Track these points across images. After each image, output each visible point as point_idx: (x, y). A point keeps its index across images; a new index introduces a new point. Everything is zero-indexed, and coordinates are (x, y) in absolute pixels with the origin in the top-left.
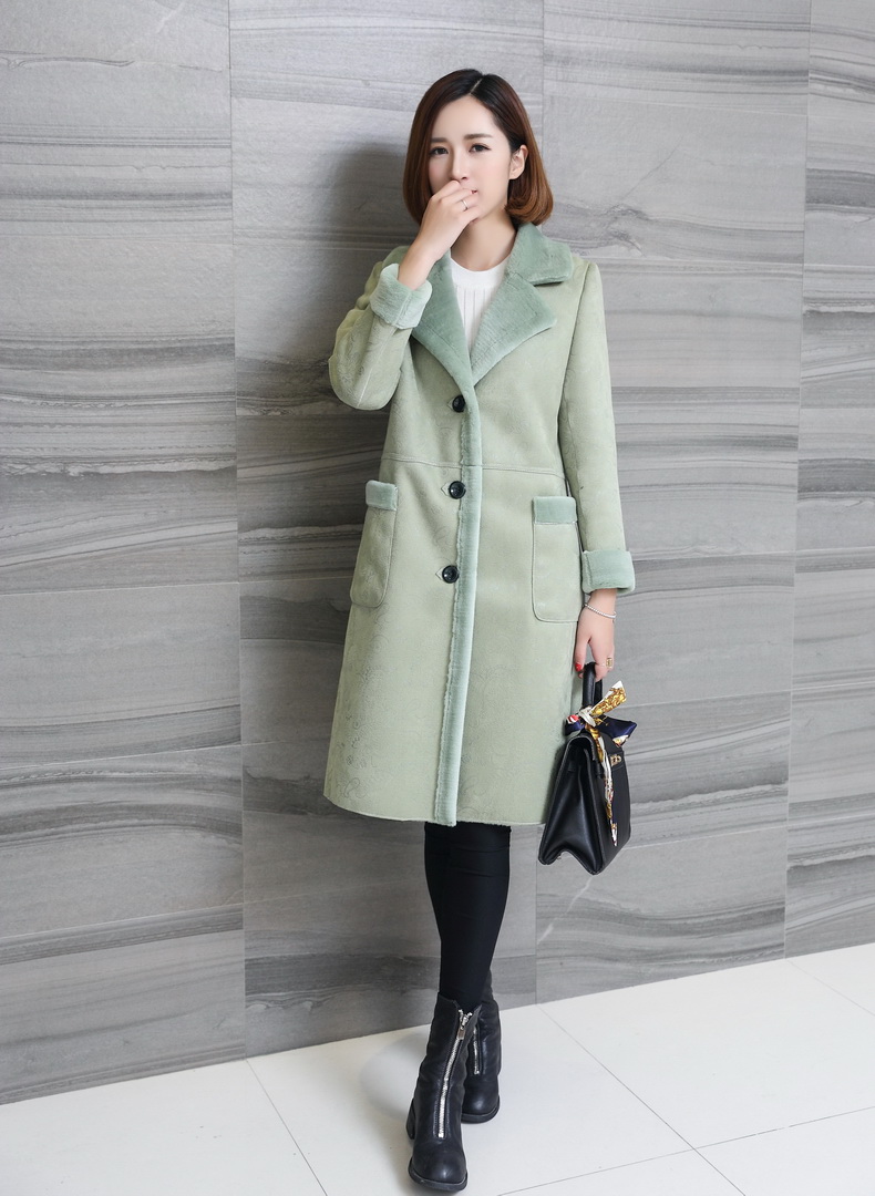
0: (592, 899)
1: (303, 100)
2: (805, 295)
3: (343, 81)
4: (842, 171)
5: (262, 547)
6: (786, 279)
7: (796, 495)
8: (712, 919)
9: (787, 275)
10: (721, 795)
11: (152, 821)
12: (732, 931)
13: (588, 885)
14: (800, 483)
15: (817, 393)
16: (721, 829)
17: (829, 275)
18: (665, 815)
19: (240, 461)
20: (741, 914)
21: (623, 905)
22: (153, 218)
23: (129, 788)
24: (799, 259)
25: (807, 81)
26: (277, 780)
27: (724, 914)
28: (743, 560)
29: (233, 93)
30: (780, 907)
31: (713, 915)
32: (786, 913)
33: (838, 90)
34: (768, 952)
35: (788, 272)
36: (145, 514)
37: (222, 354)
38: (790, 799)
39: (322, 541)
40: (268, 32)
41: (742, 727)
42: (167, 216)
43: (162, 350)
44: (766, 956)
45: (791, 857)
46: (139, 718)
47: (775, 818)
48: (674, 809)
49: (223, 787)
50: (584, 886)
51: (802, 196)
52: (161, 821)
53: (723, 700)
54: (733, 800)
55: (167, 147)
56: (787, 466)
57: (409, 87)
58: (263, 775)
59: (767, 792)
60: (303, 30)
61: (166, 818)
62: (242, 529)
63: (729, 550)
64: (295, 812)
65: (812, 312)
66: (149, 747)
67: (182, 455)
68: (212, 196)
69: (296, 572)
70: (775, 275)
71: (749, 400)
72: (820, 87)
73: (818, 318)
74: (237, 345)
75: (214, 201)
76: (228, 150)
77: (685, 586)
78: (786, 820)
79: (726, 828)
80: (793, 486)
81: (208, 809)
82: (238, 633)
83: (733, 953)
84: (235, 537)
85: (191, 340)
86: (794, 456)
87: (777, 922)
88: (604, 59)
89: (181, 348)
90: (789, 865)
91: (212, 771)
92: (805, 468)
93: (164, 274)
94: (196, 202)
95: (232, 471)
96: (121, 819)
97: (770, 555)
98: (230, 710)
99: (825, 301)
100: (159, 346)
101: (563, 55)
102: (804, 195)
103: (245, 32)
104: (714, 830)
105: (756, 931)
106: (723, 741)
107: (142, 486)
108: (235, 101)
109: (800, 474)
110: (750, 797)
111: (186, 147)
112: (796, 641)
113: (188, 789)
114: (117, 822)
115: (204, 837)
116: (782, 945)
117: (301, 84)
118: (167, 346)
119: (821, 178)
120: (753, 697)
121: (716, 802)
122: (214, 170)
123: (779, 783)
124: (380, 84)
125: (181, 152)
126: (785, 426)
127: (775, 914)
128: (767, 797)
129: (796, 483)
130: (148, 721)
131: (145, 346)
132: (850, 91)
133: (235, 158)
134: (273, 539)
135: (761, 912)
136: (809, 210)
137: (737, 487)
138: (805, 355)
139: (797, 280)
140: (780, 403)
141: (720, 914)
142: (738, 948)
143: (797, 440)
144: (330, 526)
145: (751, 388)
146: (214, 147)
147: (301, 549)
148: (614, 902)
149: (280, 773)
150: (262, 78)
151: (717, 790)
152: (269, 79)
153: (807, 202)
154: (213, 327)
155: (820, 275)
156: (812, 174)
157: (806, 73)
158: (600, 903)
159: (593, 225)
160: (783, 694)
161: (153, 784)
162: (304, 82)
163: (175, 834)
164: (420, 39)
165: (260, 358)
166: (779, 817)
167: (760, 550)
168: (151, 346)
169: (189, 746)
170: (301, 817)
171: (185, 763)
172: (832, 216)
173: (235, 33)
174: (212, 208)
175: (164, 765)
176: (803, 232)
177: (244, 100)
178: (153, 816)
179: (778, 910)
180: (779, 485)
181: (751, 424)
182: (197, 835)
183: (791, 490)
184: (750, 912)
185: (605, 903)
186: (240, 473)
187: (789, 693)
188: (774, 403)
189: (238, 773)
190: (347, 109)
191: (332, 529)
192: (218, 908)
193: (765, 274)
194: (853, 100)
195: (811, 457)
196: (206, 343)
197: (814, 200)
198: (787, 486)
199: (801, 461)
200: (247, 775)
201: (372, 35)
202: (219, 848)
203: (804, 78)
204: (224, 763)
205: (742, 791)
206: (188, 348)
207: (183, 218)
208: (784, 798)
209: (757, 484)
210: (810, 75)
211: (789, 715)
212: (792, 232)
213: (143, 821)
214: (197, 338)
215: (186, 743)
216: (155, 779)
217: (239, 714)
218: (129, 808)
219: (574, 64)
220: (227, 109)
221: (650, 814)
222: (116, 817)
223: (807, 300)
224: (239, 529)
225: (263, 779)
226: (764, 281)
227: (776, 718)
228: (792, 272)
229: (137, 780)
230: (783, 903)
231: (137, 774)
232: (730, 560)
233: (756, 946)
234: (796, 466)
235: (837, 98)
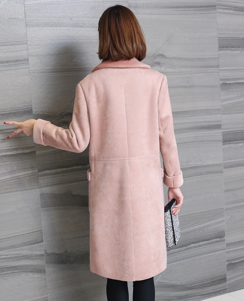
0: (161, 282)
1: (50, 26)
2: (221, 78)
3: (63, 19)
4: (231, 37)
5: (46, 177)
6: (214, 73)
7: (222, 144)
8: (201, 283)
9: (214, 72)
10: (201, 243)
11: (15, 271)
12: (208, 286)
13: (160, 277)
14: (223, 139)
15: (227, 110)
16: (202, 254)
17: (229, 71)
18: (184, 251)
19: (37, 149)
20: (211, 281)
21: (172, 282)
22: (3, 70)
23: (7, 261)
24: (218, 66)
25: (216, 9)
26: (56, 254)
27: (205, 281)
28: (204, 166)
29: (27, 26)
30: (225, 277)
31: (201, 282)
32: (227, 279)
33: (228, 11)
34: (221, 292)
35: (214, 71)
36: (6, 169)
37: (28, 113)
38: (226, 242)
39: (67, 172)
40: (38, 5)
41: (207, 220)
42: (7, 69)
43: (8, 114)
44: (221, 293)
45: (227, 261)
46: (9, 238)
47: (221, 249)
48: (186, 249)
49: (38, 257)
50: (159, 277)
51: (217, 46)
52: (19, 271)
53: (200, 212)
54: (206, 244)
55: (6, 45)
56: (218, 134)
57: (85, 19)
58: (51, 252)
59: (218, 241)
60: (49, 3)
61: (20, 270)
62: (39, 171)
63: (199, 164)
64: (63, 264)
65: (223, 83)
66: (13, 247)
67: (17, 148)
68: (22, 61)
69: (59, 184)
70: (209, 72)
71: (203, 114)
72: (221, 10)
73: (225, 85)
74: (33, 110)
75: (23, 62)
76: (26, 45)
77: (186, 177)
78: (225, 249)
79: (204, 254)
80: (221, 141)
81: (34, 265)
82: (40, 206)
83: (209, 294)
84: (37, 174)
85: (18, 110)
86: (220, 131)
87: (224, 282)
88: (148, 6)
89: (15, 112)
90: (227, 263)
91: (34, 253)
92: (224, 134)
93: (7, 88)
94: (16, 63)
95: (34, 152)
96: (5, 272)
97: (214, 164)
98: (39, 232)
99: (228, 80)
100: (7, 112)
101: (135, 5)
102: (218, 46)
103: (29, 5)
104: (200, 255)
105: (217, 286)
106: (201, 226)
107: (4, 160)
108: (27, 28)
109: (223, 136)
110: (212, 243)
111: (12, 45)
112: (225, 191)
113: (27, 259)
114: (4, 273)
115: (33, 275)
116: (226, 289)
117: (49, 21)
118: (10, 112)
119: (224, 40)
120: (211, 211)
121: (200, 246)
122: (22, 52)
123: (222, 237)
124: (75, 19)
125: (10, 47)
126: (216, 121)
127: (223, 279)
128: (218, 242)
129: (222, 139)
130: (12, 238)
131: (3, 113)
132: (232, 11)
133: (29, 47)
134: (50, 173)
135: (218, 280)
136: (220, 50)
137: (201, 143)
138: (222, 98)
139: (217, 73)
140: (214, 114)
141: (204, 282)
142: (211, 292)
143: (221, 125)
144: (70, 167)
145: (204, 110)
146: (21, 44)
147: (60, 176)
148: (168, 282)
149: (57, 252)
150: (36, 20)
151: (200, 242)
152: (39, 20)
153: (219, 48)
154: (24, 104)
155: (226, 71)
156: (220, 39)
157: (215, 6)
158: (164, 282)
159: (148, 60)
160: (221, 209)
161: (15, 259)
162: (50, 20)
163: (23, 275)
164: (88, 3)
165: (41, 113)
166: (223, 248)
167: (210, 162)
168: (4, 113)
169: (26, 245)
170: (65, 265)
171: (25, 251)
172: (228, 52)
173: (26, 6)
174: (22, 65)
175: (18, 252)
176: (218, 58)
177: (30, 28)
178: (16, 269)
179: (224, 278)
180: (216, 141)
181: (204, 122)
182: (31, 274)
183: (220, 142)
184: (214, 280)
185: (165, 282)
186: (37, 153)
187: (224, 208)
188: (212, 114)
189: (43, 253)
190: (65, 28)
191: (70, 168)
192: (39, 297)
193: (206, 72)
194: (233, 14)
195: (226, 131)
196: (23, 110)
197: (222, 47)
198: (219, 141)
199: (223, 132)
200: (46, 253)
201: (72, 3)
202: (38, 278)
203: (215, 8)
204: (39, 250)
205: (209, 241)
206: (17, 112)
207: (12, 69)
208: (224, 242)
209: (208, 141)
210: (217, 7)
211: (224, 215)
212: (214, 58)
213: (13, 272)
214: (19, 108)
215: (25, 244)
216: (16, 257)
217: (42, 233)
218: (8, 268)
219: (138, 8)
220: (25, 32)
221: (179, 252)
222: (3, 271)
223: (221, 80)
224: (38, 171)
225: (51, 254)
226: (206, 74)
227: (220, 216)
228: (216, 71)
229: (9, 258)
230: (226, 276)
231: (9, 256)
232: (200, 167)
233: (217, 290)
234: (221, 134)
235: (227, 14)
